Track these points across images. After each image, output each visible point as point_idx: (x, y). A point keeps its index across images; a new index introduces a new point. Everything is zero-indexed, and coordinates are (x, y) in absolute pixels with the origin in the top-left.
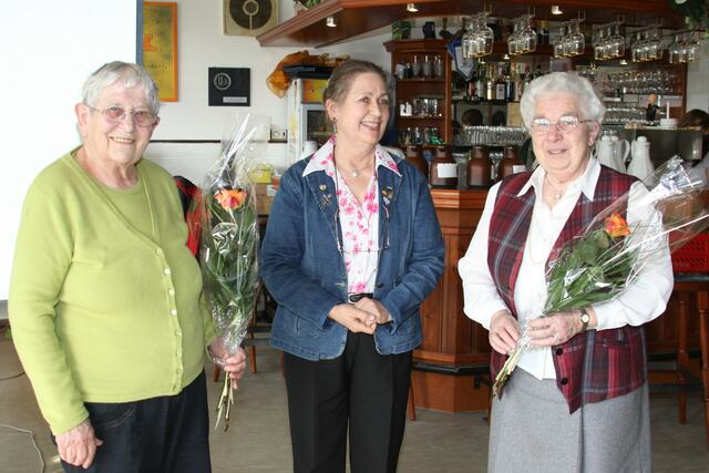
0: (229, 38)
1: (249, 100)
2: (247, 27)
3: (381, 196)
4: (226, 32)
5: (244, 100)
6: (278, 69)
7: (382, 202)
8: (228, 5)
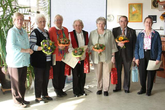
0: (153, 10)
1: (156, 22)
2: (156, 7)
3: (152, 36)
4: (152, 8)
5: (155, 22)
6: (162, 15)
7: (152, 37)
8: (152, 3)
